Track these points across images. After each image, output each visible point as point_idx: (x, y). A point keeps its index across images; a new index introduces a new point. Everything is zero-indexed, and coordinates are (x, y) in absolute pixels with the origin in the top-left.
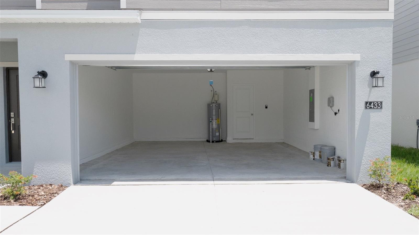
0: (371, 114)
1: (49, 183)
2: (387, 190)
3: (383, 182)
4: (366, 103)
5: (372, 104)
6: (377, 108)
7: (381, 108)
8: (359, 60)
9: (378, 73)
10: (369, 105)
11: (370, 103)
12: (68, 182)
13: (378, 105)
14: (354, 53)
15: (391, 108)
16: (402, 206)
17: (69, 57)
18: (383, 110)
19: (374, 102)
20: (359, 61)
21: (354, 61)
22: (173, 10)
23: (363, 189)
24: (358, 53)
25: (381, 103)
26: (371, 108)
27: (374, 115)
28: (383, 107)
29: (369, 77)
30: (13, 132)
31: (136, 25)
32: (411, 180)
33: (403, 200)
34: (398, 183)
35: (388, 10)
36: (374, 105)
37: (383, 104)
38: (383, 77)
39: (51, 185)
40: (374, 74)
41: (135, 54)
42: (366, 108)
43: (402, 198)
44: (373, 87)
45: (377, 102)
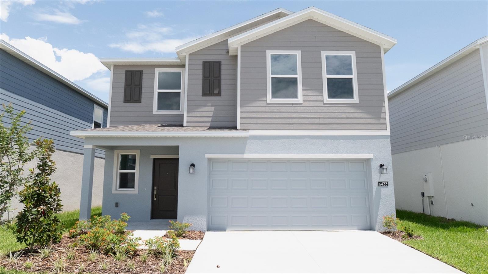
0: (382, 189)
1: (193, 230)
2: (393, 234)
3: (392, 230)
4: (379, 183)
5: (382, 183)
6: (385, 186)
7: (388, 185)
8: (373, 157)
9: (384, 165)
10: (380, 183)
11: (381, 183)
12: (204, 229)
13: (386, 184)
14: (369, 154)
15: (393, 186)
16: (400, 241)
17: (207, 156)
18: (389, 187)
19: (383, 182)
20: (373, 159)
21: (370, 158)
22: (266, 129)
23: (380, 234)
24: (372, 154)
25: (387, 182)
26: (381, 185)
27: (384, 190)
28: (389, 185)
29: (379, 167)
30: (155, 199)
31: (245, 138)
32: (406, 228)
33: (402, 238)
34: (401, 231)
35: (387, 130)
36: (383, 184)
37: (389, 183)
38: (387, 168)
39: (195, 231)
40: (382, 166)
41: (244, 154)
42: (379, 185)
43: (401, 237)
44: (382, 173)
45: (385, 182)
